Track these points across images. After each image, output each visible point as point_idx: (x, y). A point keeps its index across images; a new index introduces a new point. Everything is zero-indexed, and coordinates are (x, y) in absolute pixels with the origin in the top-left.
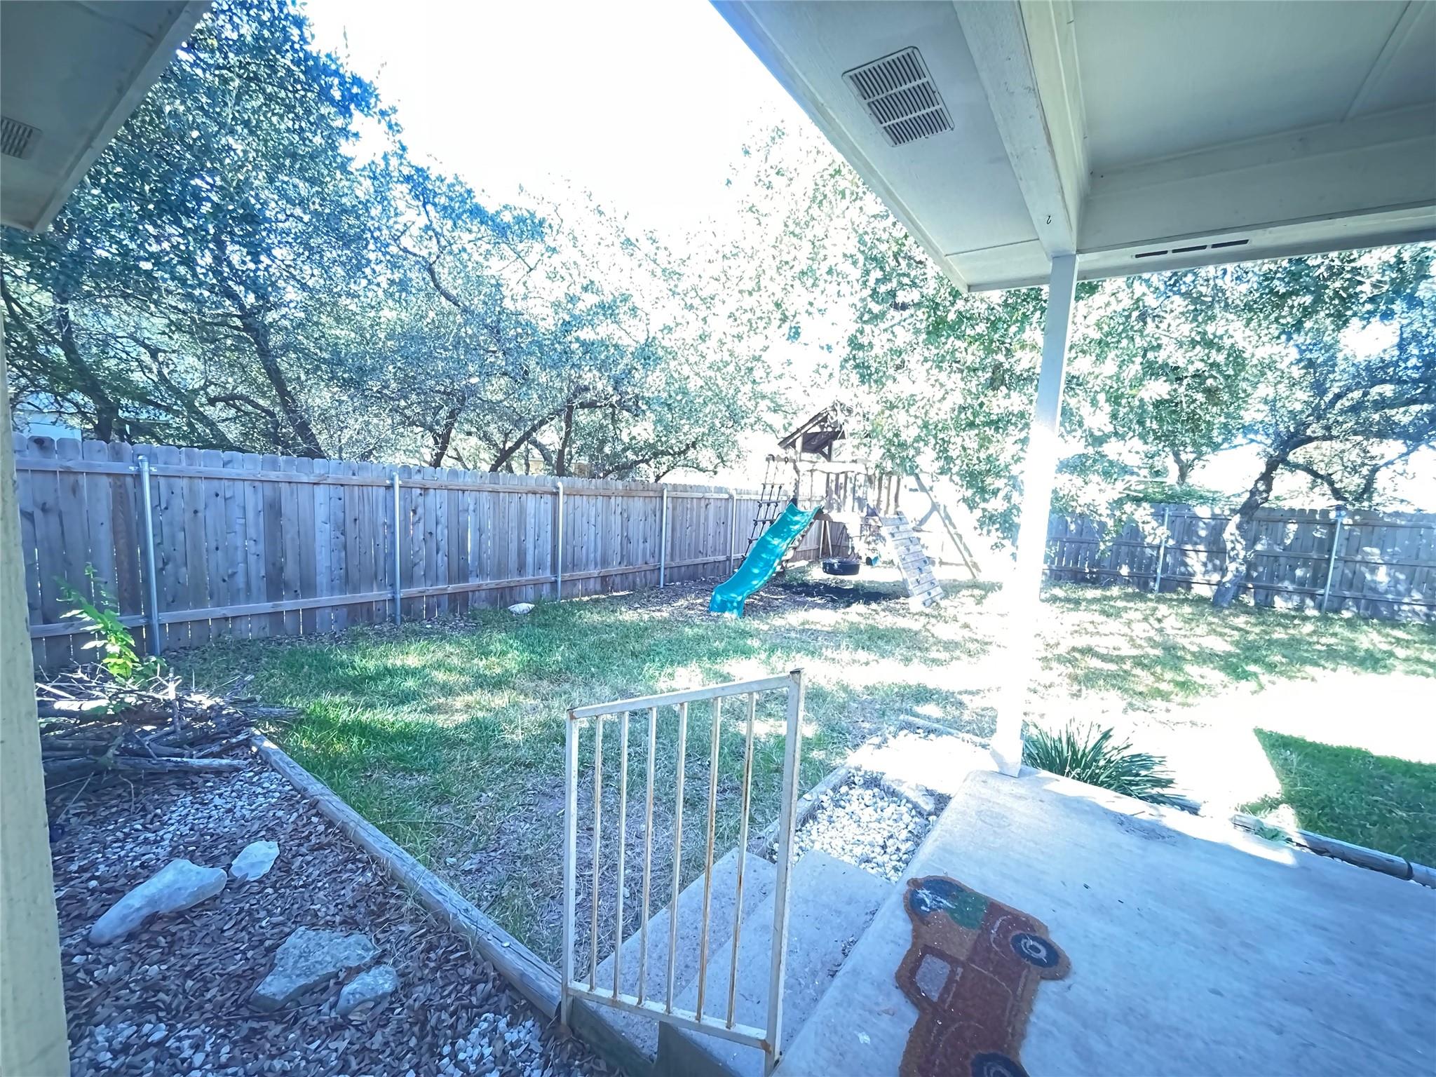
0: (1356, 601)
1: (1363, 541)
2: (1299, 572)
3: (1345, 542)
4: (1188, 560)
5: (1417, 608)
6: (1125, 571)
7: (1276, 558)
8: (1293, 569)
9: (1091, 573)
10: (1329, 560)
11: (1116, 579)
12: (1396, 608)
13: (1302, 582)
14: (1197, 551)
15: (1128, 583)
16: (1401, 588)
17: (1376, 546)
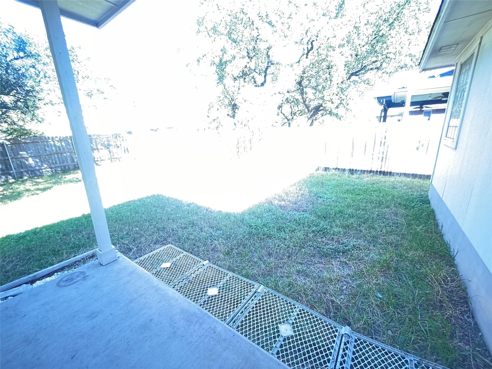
0: (27, 172)
1: (18, 150)
5: (48, 170)
10: (8, 159)
12: (41, 171)
16: (39, 164)
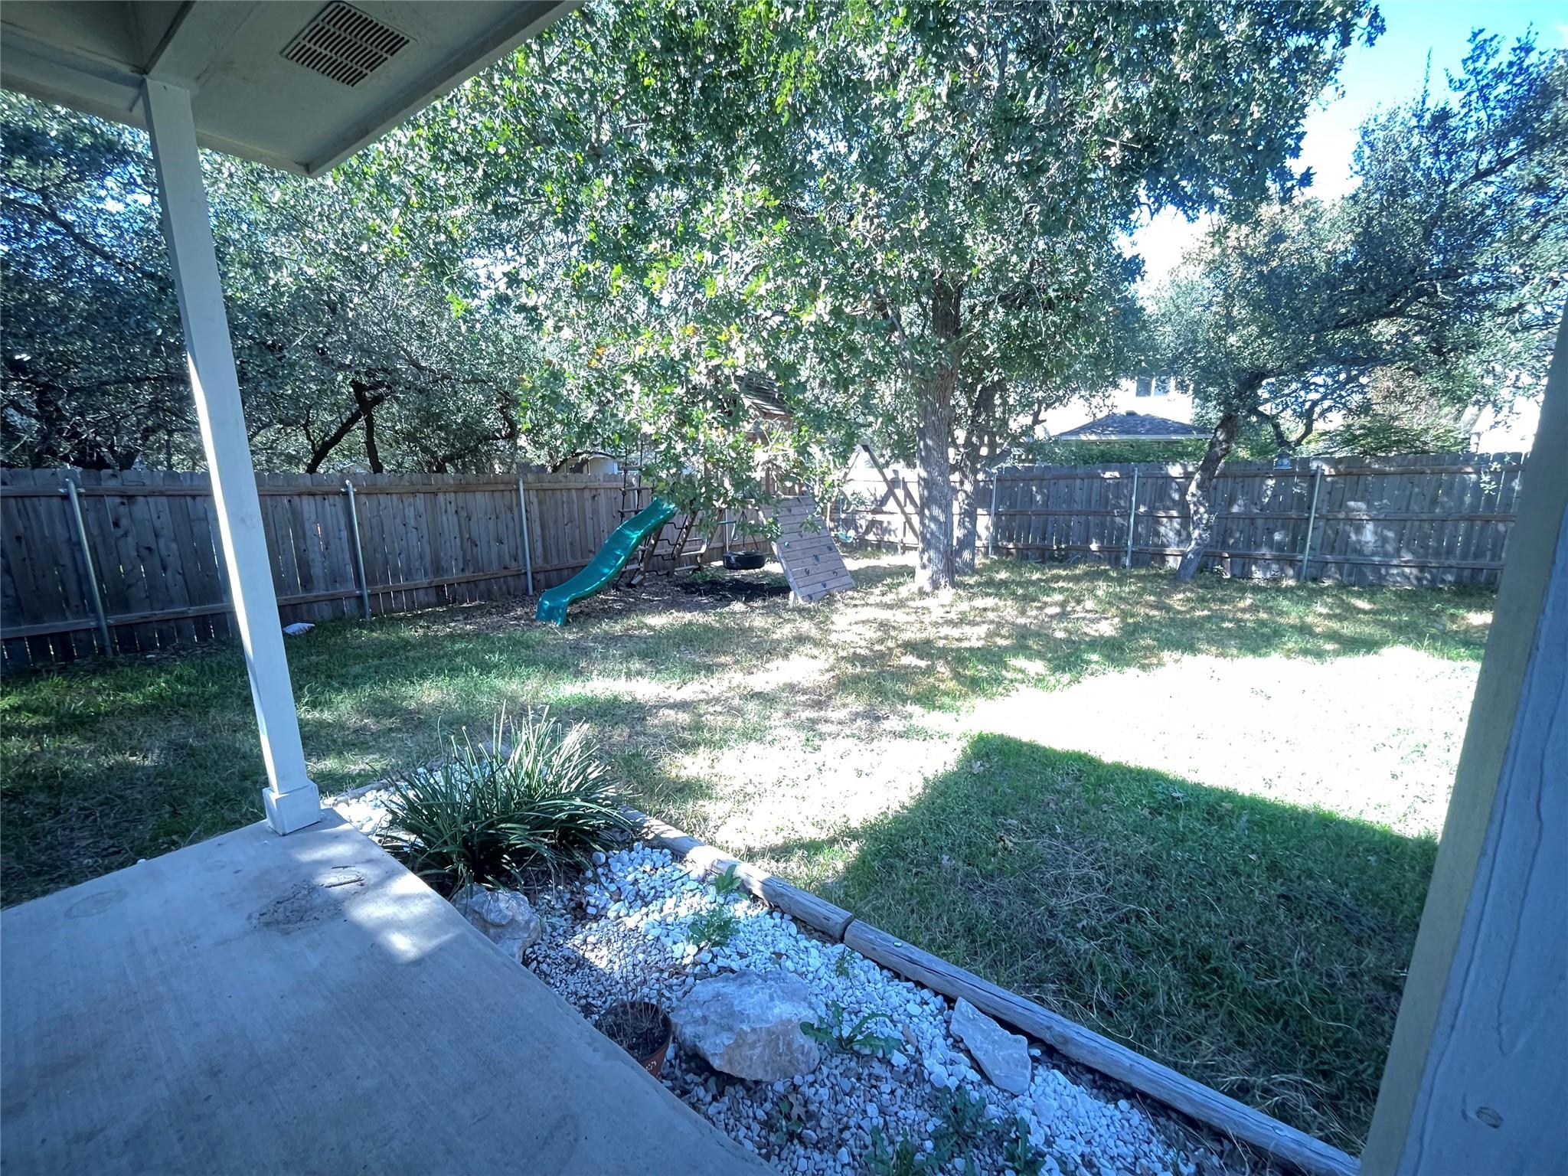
0: (1339, 565)
1: (1347, 495)
2: (1277, 537)
3: (1327, 497)
4: (1162, 530)
5: (1407, 570)
6: (1094, 546)
7: (1253, 520)
8: (1270, 532)
9: (1059, 549)
10: (1308, 519)
11: (1086, 555)
12: (1383, 571)
13: (1280, 546)
14: (1171, 518)
15: (1099, 560)
16: (1389, 548)
17: (1362, 499)
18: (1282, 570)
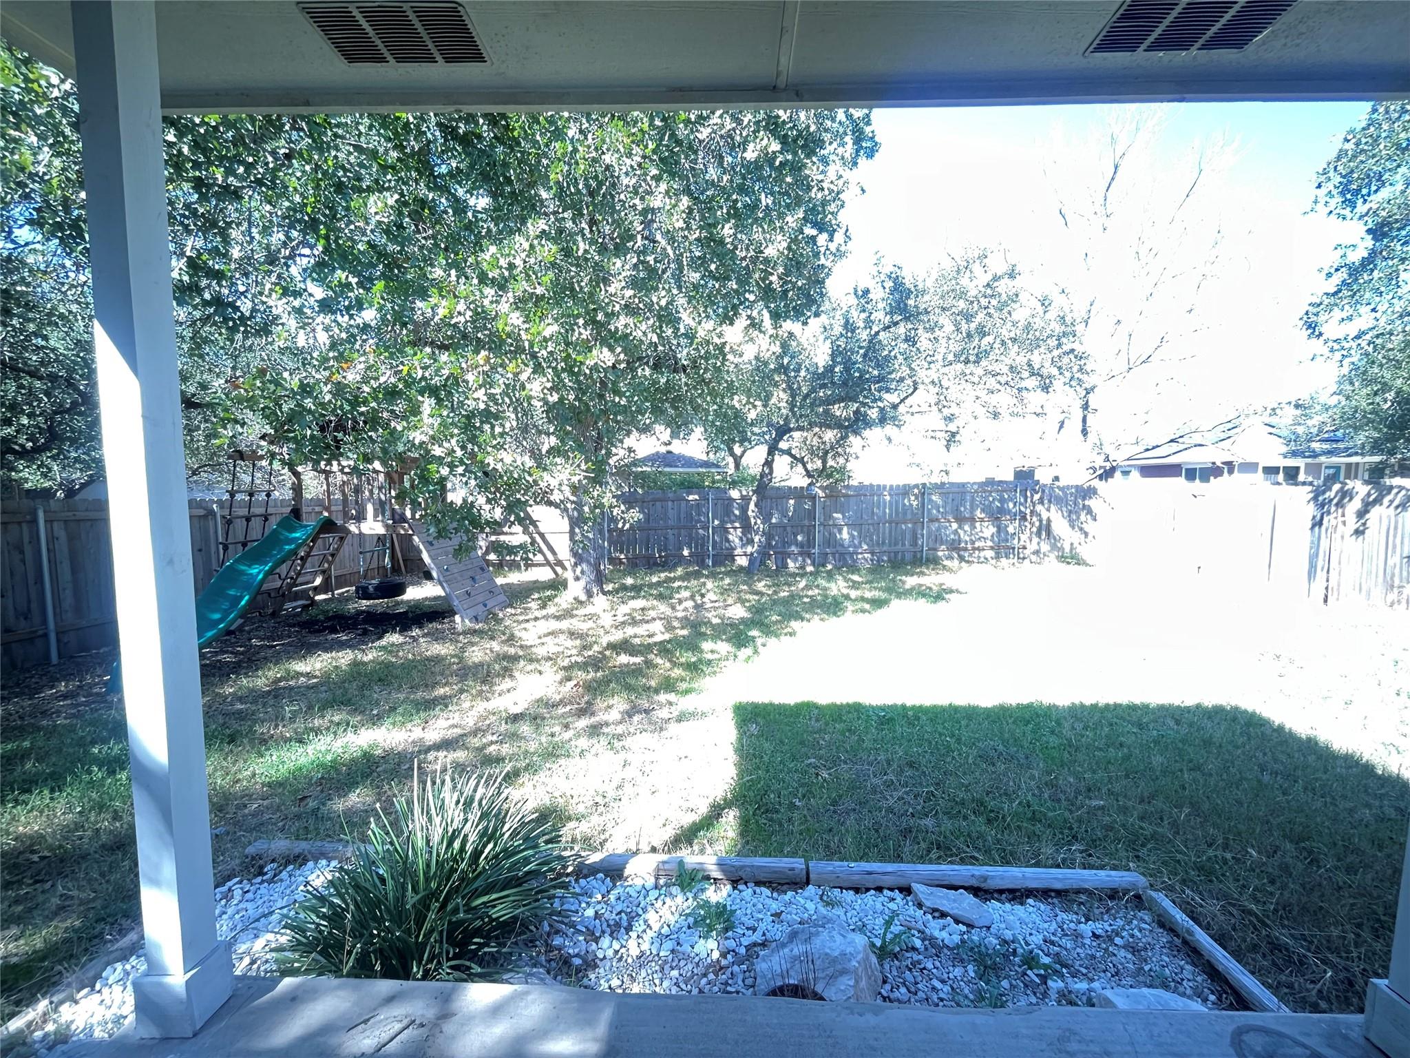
0: (834, 555)
1: (832, 509)
2: (799, 538)
3: (822, 511)
4: (730, 537)
5: (866, 555)
6: (686, 552)
7: (785, 527)
8: (795, 536)
9: (660, 557)
10: (815, 526)
11: (681, 560)
12: (855, 557)
13: (801, 545)
14: (735, 528)
15: (689, 563)
16: (856, 542)
17: (840, 512)
18: (804, 561)
